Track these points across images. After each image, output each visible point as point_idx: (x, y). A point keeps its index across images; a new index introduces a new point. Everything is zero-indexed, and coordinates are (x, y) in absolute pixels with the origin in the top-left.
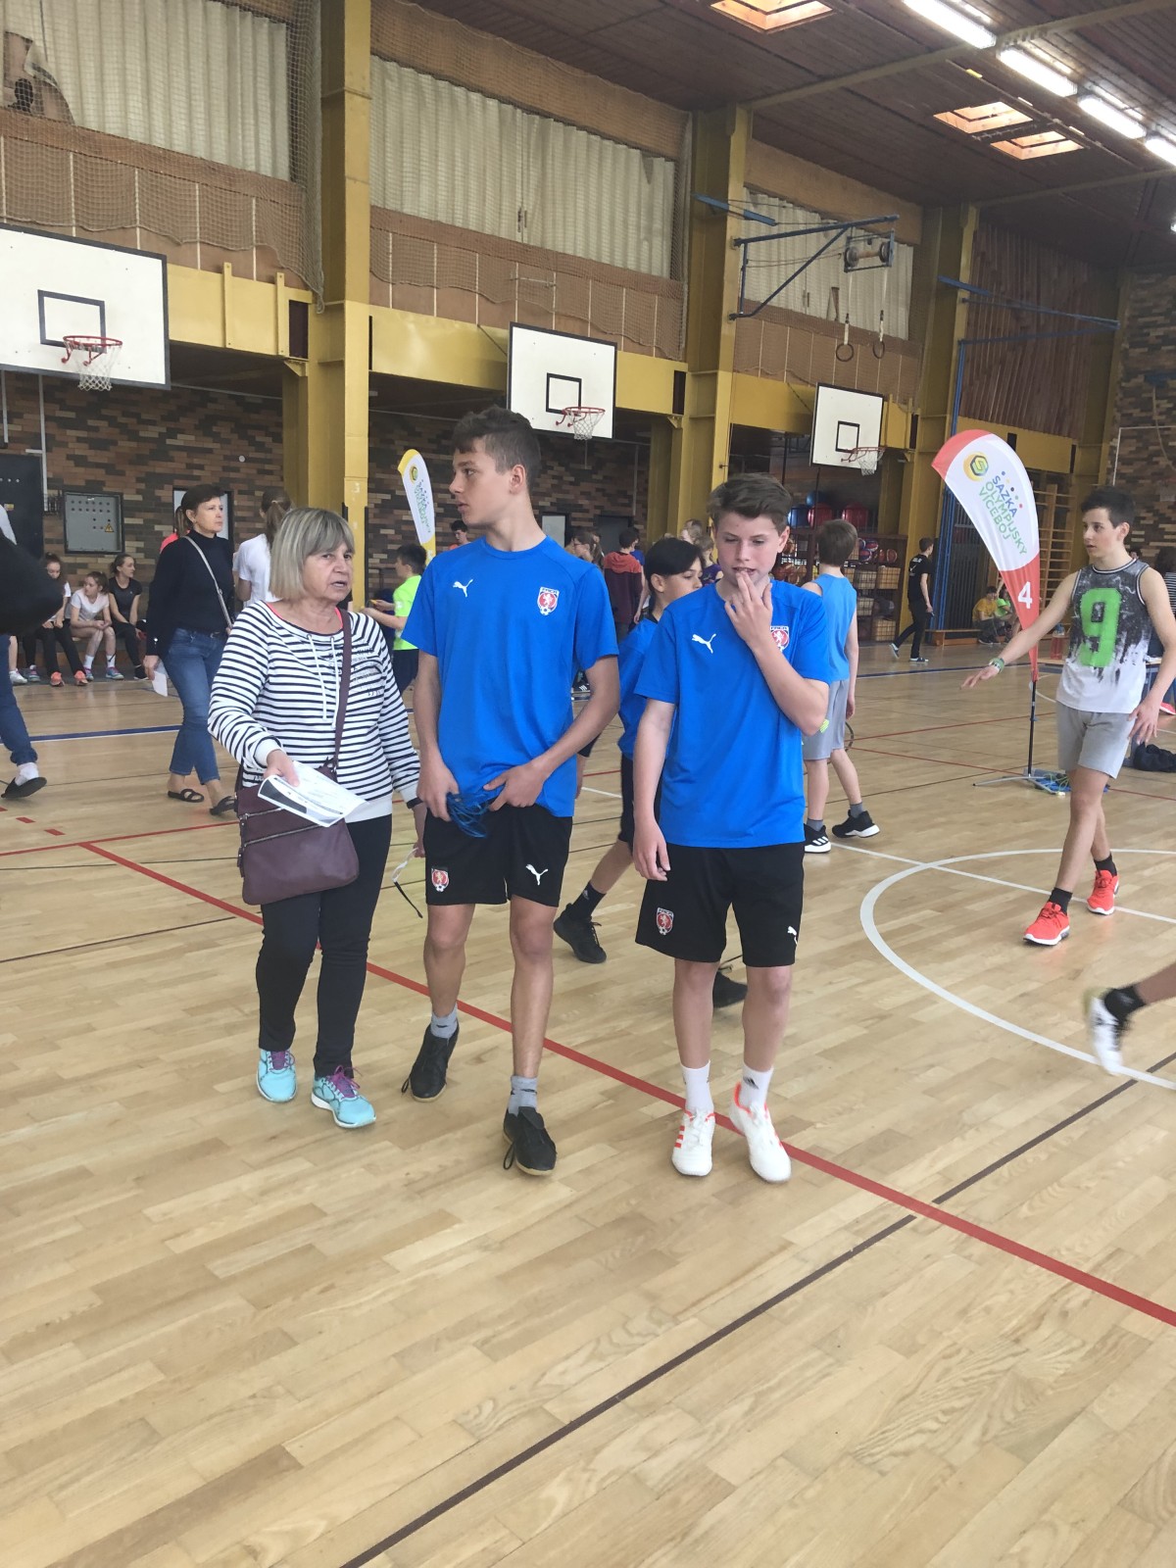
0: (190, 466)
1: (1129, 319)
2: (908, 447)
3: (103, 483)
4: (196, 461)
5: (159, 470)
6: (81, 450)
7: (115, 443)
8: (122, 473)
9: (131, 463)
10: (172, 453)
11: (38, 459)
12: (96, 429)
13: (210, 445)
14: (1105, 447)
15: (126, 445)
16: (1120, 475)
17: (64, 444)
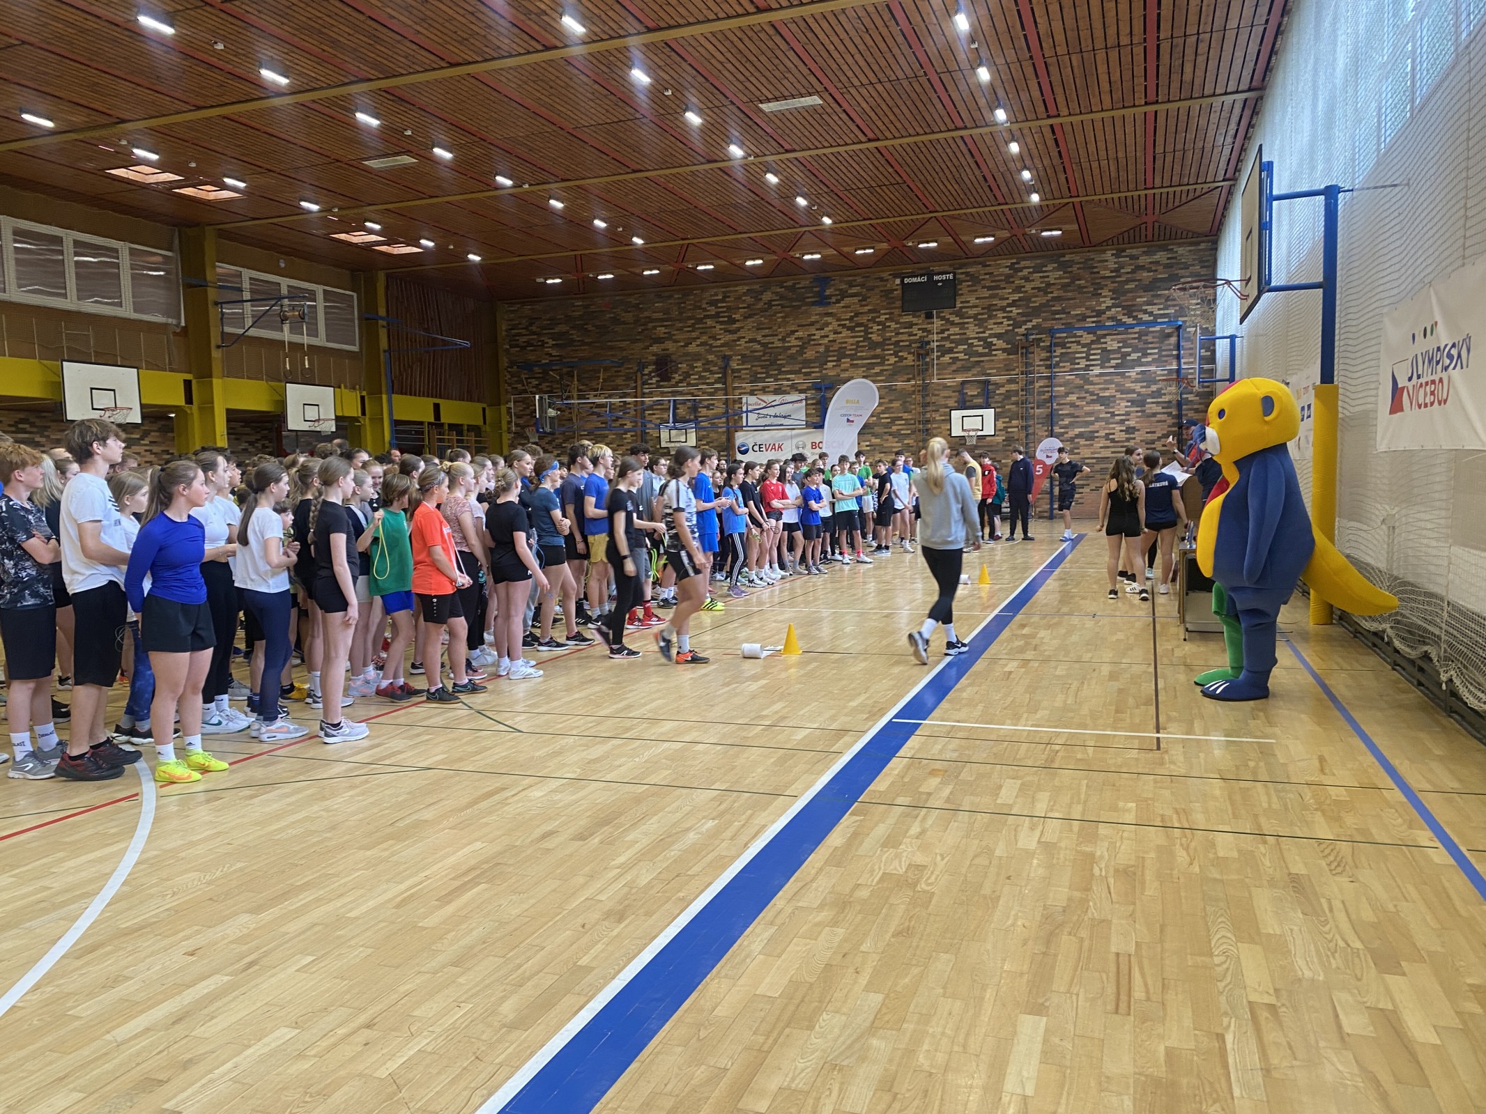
1: (506, 331)
2: (360, 415)
14: (503, 409)
16: (517, 425)
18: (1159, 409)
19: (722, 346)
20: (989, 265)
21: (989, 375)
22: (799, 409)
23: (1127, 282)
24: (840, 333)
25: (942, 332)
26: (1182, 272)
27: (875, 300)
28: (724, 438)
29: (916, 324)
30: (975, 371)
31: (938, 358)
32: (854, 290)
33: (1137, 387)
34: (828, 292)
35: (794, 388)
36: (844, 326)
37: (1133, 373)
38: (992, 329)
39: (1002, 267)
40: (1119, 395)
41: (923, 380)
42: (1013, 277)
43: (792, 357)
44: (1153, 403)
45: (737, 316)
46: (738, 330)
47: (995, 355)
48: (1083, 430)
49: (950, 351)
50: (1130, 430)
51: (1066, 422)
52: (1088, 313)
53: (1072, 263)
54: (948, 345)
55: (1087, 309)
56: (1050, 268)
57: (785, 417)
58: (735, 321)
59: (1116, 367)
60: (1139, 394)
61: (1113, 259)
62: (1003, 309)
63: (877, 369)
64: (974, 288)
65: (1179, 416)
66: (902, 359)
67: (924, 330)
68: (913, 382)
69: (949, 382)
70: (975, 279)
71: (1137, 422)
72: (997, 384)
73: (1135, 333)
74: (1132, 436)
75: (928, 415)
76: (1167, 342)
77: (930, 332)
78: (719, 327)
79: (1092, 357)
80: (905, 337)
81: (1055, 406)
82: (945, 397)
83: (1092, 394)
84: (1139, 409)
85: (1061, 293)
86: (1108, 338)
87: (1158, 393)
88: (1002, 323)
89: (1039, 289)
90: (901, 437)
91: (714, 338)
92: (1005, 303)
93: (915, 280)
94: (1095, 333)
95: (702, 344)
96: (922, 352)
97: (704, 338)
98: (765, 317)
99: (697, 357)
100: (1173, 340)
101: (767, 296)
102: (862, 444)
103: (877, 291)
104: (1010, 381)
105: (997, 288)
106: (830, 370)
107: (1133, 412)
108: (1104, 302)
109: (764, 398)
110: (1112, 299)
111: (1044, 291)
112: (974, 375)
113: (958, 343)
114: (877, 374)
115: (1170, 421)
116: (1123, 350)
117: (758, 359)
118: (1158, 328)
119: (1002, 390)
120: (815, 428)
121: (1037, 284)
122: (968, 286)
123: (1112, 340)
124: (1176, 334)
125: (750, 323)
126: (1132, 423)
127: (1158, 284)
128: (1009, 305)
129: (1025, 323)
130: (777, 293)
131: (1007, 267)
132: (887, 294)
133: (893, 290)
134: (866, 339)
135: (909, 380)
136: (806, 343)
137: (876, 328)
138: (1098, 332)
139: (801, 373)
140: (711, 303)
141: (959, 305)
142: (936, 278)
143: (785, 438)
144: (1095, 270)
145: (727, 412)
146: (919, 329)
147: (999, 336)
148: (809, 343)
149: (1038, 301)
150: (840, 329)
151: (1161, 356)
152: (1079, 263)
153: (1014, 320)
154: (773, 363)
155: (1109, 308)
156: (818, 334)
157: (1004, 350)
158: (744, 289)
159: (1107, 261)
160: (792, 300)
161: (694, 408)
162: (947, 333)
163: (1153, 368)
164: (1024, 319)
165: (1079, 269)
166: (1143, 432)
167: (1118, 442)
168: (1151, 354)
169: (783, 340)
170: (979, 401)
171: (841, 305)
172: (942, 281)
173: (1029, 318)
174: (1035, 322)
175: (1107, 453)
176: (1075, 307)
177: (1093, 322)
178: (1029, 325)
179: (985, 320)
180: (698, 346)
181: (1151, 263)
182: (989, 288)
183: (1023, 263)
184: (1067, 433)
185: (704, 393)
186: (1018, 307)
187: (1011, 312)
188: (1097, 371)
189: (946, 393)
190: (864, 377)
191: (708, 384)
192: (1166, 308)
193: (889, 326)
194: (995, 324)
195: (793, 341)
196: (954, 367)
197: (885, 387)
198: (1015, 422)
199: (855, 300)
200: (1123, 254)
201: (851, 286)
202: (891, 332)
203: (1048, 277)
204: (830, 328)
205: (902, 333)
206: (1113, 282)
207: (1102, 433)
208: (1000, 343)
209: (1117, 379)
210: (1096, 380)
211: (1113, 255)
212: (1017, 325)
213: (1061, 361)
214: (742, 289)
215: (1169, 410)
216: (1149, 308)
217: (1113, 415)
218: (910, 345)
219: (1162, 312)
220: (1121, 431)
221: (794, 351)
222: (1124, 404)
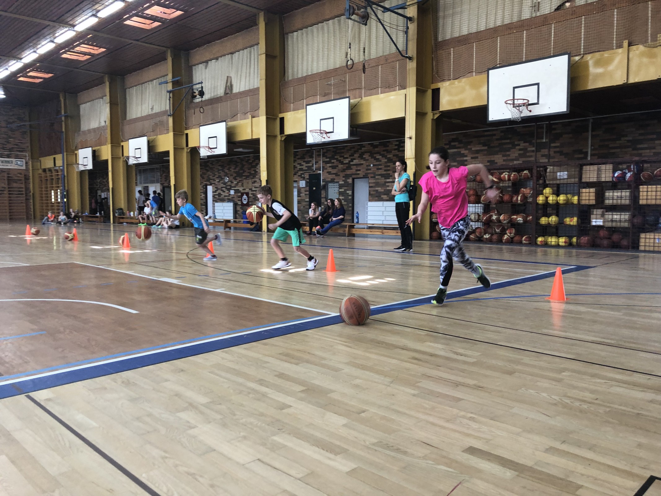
0: (357, 170)
3: (334, 179)
4: (358, 168)
5: (348, 173)
6: (330, 170)
7: (338, 166)
8: (339, 175)
9: (342, 172)
10: (352, 167)
11: (320, 174)
12: (333, 163)
13: (362, 162)
15: (340, 166)
17: (326, 169)
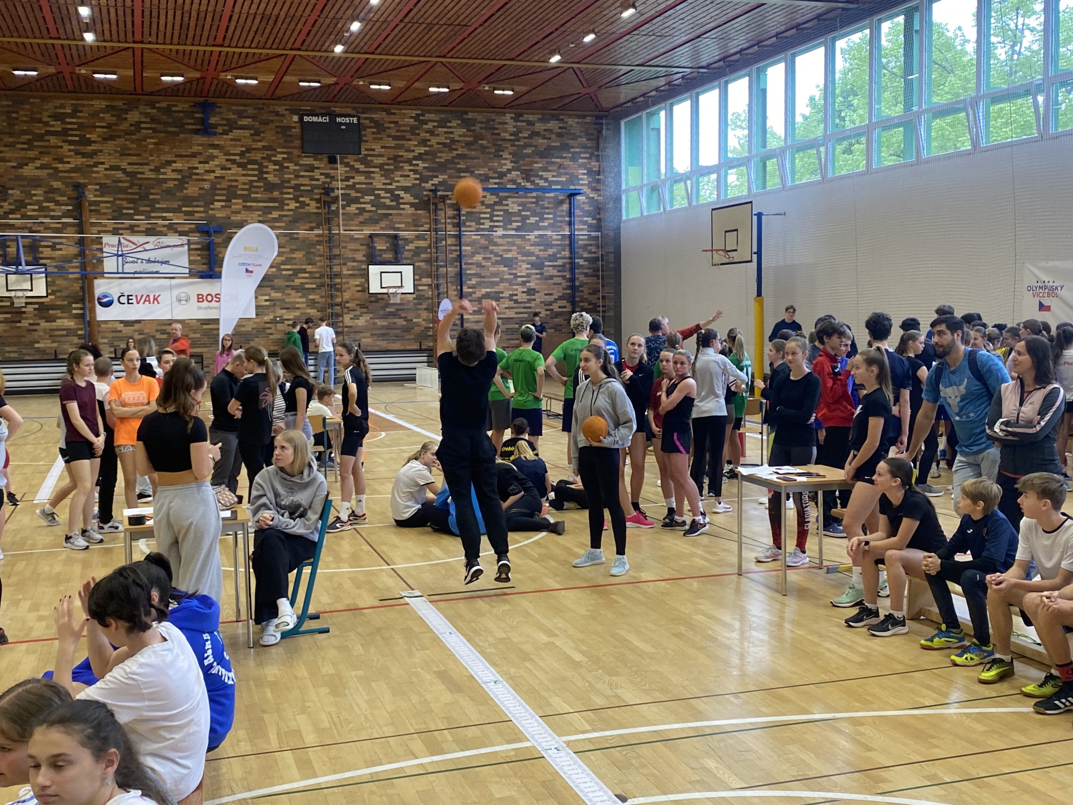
18: (555, 272)
19: (72, 170)
20: (394, 114)
21: (398, 229)
22: (180, 254)
23: (526, 146)
24: (230, 169)
25: (347, 179)
26: (571, 142)
27: (270, 136)
28: (77, 286)
29: (318, 168)
30: (383, 224)
31: (344, 207)
32: (245, 122)
33: (535, 250)
34: (213, 120)
35: (172, 229)
36: (233, 162)
37: (532, 236)
38: (398, 181)
39: (407, 117)
40: (520, 258)
41: (330, 230)
42: (418, 129)
43: (169, 192)
44: (550, 266)
45: (93, 137)
46: (95, 153)
47: (404, 209)
48: (488, 290)
49: (356, 200)
50: (530, 292)
51: (474, 281)
52: (491, 174)
53: (472, 122)
54: (353, 194)
55: (489, 170)
56: (454, 124)
57: (162, 263)
58: (89, 142)
59: (517, 229)
60: (538, 257)
61: (512, 123)
62: (409, 161)
63: (275, 214)
64: (379, 136)
65: (572, 280)
66: (303, 205)
67: (327, 175)
68: (316, 232)
69: (357, 234)
70: (379, 126)
71: (536, 284)
72: (406, 239)
73: (533, 197)
74: (533, 297)
75: (336, 269)
76: (560, 208)
77: (333, 178)
78: (66, 147)
79: (495, 218)
80: (306, 181)
81: (463, 266)
82: (351, 250)
83: (496, 255)
84: (538, 271)
85: (465, 151)
86: (510, 201)
87: (553, 258)
88: (408, 176)
89: (444, 144)
90: (305, 292)
91: (61, 161)
92: (411, 155)
93: (315, 119)
94: (497, 195)
95: (42, 167)
96: (327, 199)
97: (46, 160)
98: (132, 141)
99: (36, 182)
100: (565, 207)
101: (134, 116)
102: (260, 297)
103: (272, 126)
104: (418, 238)
105: (403, 138)
106: (218, 210)
107: (533, 274)
108: (505, 164)
109: (134, 239)
110: (512, 162)
111: (450, 146)
112: (382, 229)
113: (365, 192)
114: (275, 220)
115: (565, 284)
116: (523, 213)
117: (123, 191)
118: (552, 195)
119: (411, 247)
120: (202, 277)
121: (442, 139)
122: (373, 133)
123: (513, 203)
124: (568, 201)
125: (111, 145)
126: (532, 285)
127: (552, 152)
128: (415, 158)
129: (432, 178)
130: (147, 115)
131: (411, 117)
132: (284, 130)
133: (290, 128)
134: (261, 178)
135: (311, 229)
136: (186, 177)
137: (272, 167)
138: (501, 194)
139: (182, 212)
140: (56, 117)
141: (364, 152)
142: (338, 120)
143: (162, 288)
144: (496, 132)
145: (82, 254)
146: (321, 174)
147: (406, 189)
148: (190, 177)
149: (444, 157)
150: (229, 165)
151: (556, 221)
152: (481, 123)
153: (420, 174)
154: (144, 197)
155: (509, 171)
156: (202, 168)
157: (412, 205)
158: (103, 104)
159: (506, 123)
160: (166, 124)
161: (33, 247)
162: (352, 181)
163: (549, 233)
164: (430, 174)
165: (481, 128)
166: (542, 294)
167: (521, 303)
168: (547, 219)
169: (157, 170)
170: (389, 256)
171: (231, 135)
172: (345, 124)
173: (435, 174)
174: (441, 178)
175: (510, 314)
176: (478, 167)
177: (495, 183)
178: (435, 181)
179: (392, 171)
180: (37, 168)
181: (545, 130)
182: (395, 138)
183: (428, 116)
184: (475, 293)
185: (47, 228)
186: (424, 160)
187: (417, 165)
188: (500, 232)
189: (352, 246)
190: (260, 222)
191: (52, 217)
192: (559, 175)
193: (288, 167)
194: (401, 176)
195: (168, 173)
196: (361, 219)
197: (285, 235)
198: (424, 280)
199: (247, 133)
200: (521, 118)
201: (241, 116)
202: (290, 173)
203: (452, 133)
204: (216, 162)
205: (303, 176)
206: (512, 146)
207: (506, 294)
208: (407, 197)
209: (518, 241)
210: (499, 241)
211: (512, 118)
212: (424, 179)
213: (467, 220)
214: (100, 104)
215: (564, 274)
216: (544, 174)
217: (516, 276)
218: (311, 191)
219: (555, 179)
220: (523, 292)
221: (171, 184)
222: (525, 266)
